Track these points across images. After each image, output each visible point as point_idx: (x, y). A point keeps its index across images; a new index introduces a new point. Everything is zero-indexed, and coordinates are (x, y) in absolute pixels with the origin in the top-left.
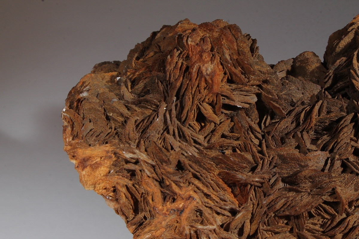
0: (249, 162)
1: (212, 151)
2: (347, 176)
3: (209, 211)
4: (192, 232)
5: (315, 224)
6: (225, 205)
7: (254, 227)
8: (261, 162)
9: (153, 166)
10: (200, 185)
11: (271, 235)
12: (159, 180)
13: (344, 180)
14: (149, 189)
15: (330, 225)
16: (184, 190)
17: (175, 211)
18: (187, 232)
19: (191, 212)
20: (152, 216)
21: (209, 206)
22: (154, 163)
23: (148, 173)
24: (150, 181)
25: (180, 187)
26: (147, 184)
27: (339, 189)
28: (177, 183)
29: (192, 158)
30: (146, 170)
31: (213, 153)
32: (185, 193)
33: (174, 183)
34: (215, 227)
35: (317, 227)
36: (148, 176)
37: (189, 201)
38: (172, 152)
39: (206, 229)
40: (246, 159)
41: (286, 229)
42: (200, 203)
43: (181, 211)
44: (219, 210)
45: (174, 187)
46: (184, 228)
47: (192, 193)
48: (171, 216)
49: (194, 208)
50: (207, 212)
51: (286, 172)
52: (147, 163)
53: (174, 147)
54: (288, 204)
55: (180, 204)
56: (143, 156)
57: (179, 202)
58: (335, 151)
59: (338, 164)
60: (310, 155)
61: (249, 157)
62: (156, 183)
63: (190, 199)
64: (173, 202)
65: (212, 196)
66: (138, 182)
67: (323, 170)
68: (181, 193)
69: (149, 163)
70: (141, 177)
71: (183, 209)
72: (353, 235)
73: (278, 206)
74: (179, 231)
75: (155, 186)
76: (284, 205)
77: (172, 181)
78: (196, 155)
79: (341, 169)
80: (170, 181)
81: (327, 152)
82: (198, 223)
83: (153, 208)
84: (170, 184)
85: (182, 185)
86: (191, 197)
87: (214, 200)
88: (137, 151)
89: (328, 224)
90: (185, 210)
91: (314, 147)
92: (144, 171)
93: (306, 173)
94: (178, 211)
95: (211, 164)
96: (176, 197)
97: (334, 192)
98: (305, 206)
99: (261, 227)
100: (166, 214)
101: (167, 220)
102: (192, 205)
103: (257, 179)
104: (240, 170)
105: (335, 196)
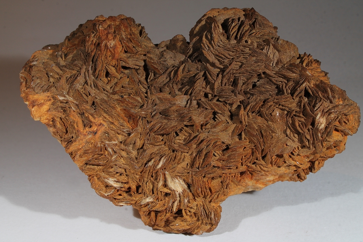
0: (139, 102)
1: (115, 96)
2: (200, 110)
3: (113, 132)
4: (102, 145)
5: (180, 140)
6: (123, 129)
7: (142, 142)
8: (146, 102)
9: (77, 105)
10: (107, 117)
11: (152, 147)
12: (81, 113)
13: (198, 112)
14: (75, 119)
15: (189, 139)
16: (97, 119)
17: (91, 133)
18: (99, 145)
19: (102, 134)
20: (77, 137)
21: (113, 129)
22: (77, 103)
23: (74, 109)
24: (75, 114)
25: (94, 118)
26: (73, 116)
27: (194, 118)
28: (92, 115)
29: (102, 100)
30: (73, 107)
31: (116, 97)
32: (98, 121)
33: (90, 115)
34: (116, 142)
35: (181, 142)
36: (74, 111)
37: (100, 127)
38: (89, 97)
39: (111, 144)
40: (137, 100)
41: (162, 143)
42: (107, 128)
43: (95, 133)
44: (119, 132)
45: (91, 117)
46: (97, 143)
47: (102, 121)
48: (89, 136)
49: (103, 131)
50: (112, 133)
51: (162, 108)
52: (73, 103)
53: (91, 93)
54: (162, 127)
55: (95, 128)
56: (71, 99)
57: (94, 127)
58: (193, 94)
59: (194, 103)
60: (177, 97)
61: (139, 99)
62: (79, 115)
63: (101, 125)
64: (90, 127)
65: (116, 123)
66: (68, 115)
67: (185, 107)
68: (95, 121)
69: (74, 103)
70: (70, 112)
71: (97, 132)
72: (202, 145)
73: (156, 129)
74: (94, 145)
75: (79, 117)
76: (160, 128)
77: (89, 114)
78: (105, 98)
79: (197, 106)
80: (88, 114)
81: (188, 96)
82: (106, 140)
83: (78, 131)
84: (88, 116)
85: (95, 116)
86: (101, 124)
87: (116, 126)
88: (67, 96)
89: (187, 139)
90: (98, 132)
91: (180, 93)
92: (71, 107)
93: (174, 108)
94: (93, 133)
95: (114, 104)
96: (92, 124)
97: (190, 119)
98: (172, 127)
99: (146, 142)
100: (85, 134)
101: (87, 139)
102: (102, 129)
103: (143, 113)
104: (132, 107)
105: (191, 121)
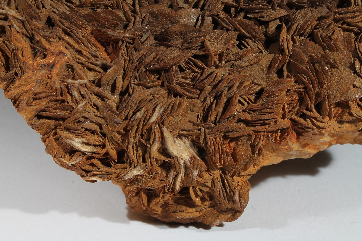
0: (121, 19)
1: (84, 9)
2: (217, 32)
3: (80, 66)
4: (63, 86)
5: (186, 78)
6: (96, 60)
7: (126, 83)
8: (133, 20)
9: (23, 22)
10: (71, 41)
11: (142, 89)
12: (29, 36)
13: (214, 35)
14: (18, 44)
15: (199, 78)
16: (54, 44)
17: (45, 66)
18: (58, 86)
19: (62, 68)
20: (23, 72)
21: (80, 61)
22: (23, 19)
23: (17, 28)
24: (19, 36)
25: (50, 42)
26: (16, 39)
27: (208, 43)
28: (46, 38)
29: (63, 15)
30: (15, 25)
31: (85, 11)
32: (55, 48)
33: (44, 38)
34: (85, 81)
35: (188, 81)
36: (18, 32)
37: (59, 57)
38: (43, 10)
39: (77, 83)
40: (117, 16)
41: (157, 83)
42: (71, 58)
43: (52, 66)
44: (90, 65)
45: (44, 41)
46: (54, 83)
47: (62, 48)
48: (42, 71)
49: (65, 63)
50: (78, 68)
51: (158, 29)
52: (16, 18)
53: (45, 4)
54: (158, 58)
55: (51, 60)
56: (12, 12)
57: (50, 57)
58: (206, 8)
59: (209, 20)
60: (182, 12)
61: (121, 15)
62: (25, 38)
63: (61, 54)
64: (44, 58)
65: (85, 53)
66: (8, 39)
67: (195, 26)
68: (51, 48)
69: (18, 19)
70: (10, 33)
71: (54, 64)
72: (221, 86)
73: (147, 60)
74: (50, 86)
75: (25, 41)
76: (154, 58)
77: (42, 36)
78: (68, 12)
79: (212, 26)
80: (39, 36)
81: (199, 10)
82: (69, 78)
83: (23, 63)
84: (40, 39)
85: (52, 40)
86: (61, 52)
87: (86, 56)
88: (7, 8)
90: (56, 65)
91: (186, 6)
92: (13, 26)
93: (176, 28)
94: (49, 66)
95: (82, 21)
96: (46, 53)
97: (203, 46)
98: (174, 58)
99: (132, 82)
100: (36, 69)
101: (38, 75)
102: (63, 61)
103: (128, 35)
104: (111, 27)
105: (204, 49)
